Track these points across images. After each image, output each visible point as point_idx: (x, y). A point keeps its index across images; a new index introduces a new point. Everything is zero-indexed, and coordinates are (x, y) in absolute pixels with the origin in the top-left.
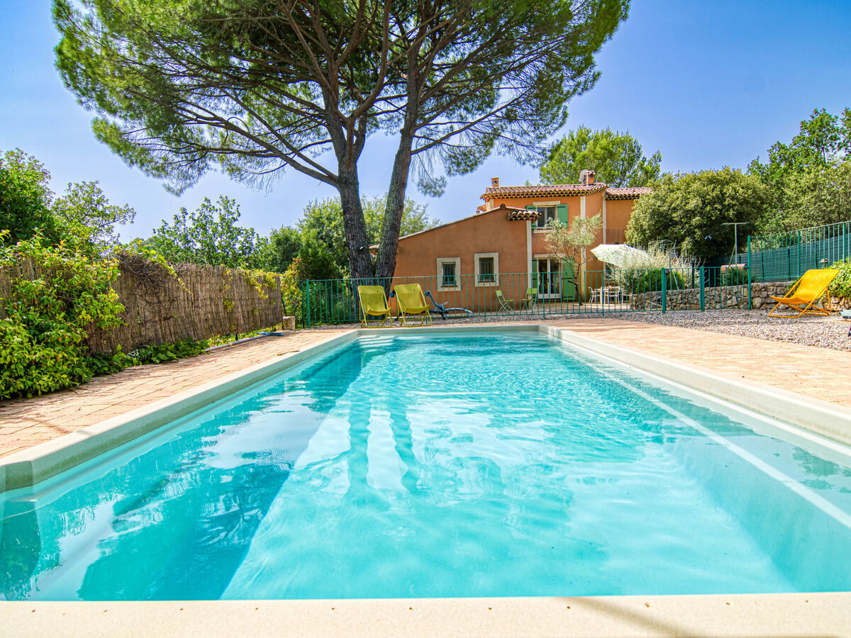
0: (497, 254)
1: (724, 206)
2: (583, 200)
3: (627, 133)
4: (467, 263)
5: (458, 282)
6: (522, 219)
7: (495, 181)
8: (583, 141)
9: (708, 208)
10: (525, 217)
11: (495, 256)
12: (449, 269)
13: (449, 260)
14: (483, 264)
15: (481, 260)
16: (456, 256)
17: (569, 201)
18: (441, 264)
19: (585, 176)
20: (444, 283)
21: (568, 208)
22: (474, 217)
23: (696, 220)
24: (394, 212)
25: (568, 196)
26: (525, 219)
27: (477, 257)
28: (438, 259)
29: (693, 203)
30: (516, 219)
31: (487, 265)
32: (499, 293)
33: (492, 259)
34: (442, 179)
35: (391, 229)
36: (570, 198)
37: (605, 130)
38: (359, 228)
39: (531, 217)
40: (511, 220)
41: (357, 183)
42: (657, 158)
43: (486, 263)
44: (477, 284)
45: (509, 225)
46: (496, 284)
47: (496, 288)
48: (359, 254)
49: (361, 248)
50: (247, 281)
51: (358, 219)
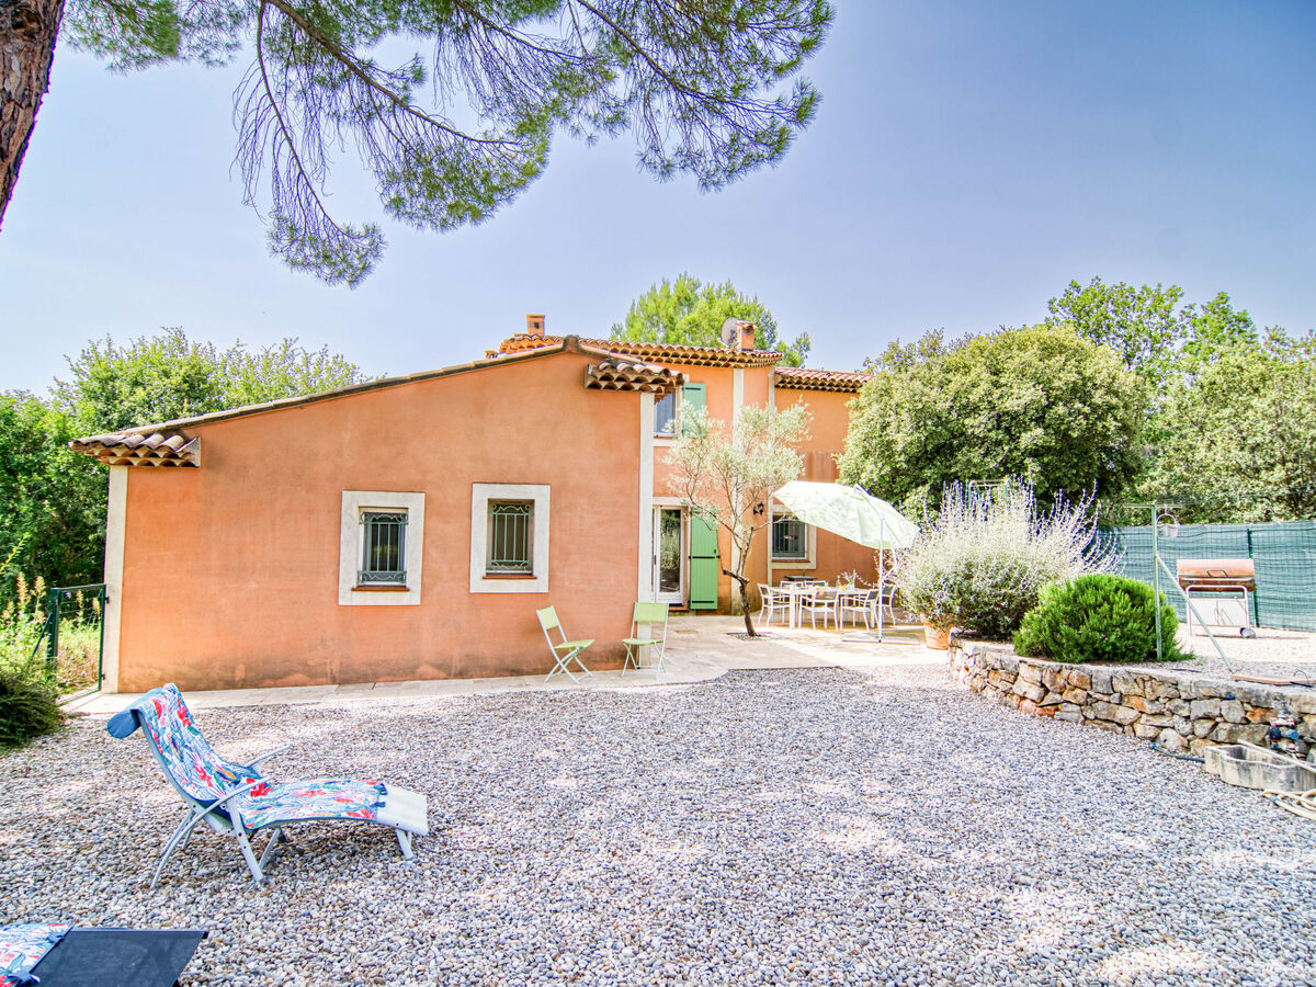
0: (546, 490)
1: (1095, 408)
2: (739, 377)
3: (756, 299)
4: (447, 514)
5: (413, 575)
6: (627, 388)
8: (686, 302)
9: (1060, 409)
10: (637, 381)
11: (541, 496)
12: (385, 533)
13: (384, 501)
14: (501, 519)
15: (496, 505)
16: (410, 490)
17: (708, 378)
18: (356, 513)
19: (733, 332)
20: (365, 577)
21: (706, 394)
22: (479, 367)
23: (1032, 437)
25: (708, 364)
26: (637, 386)
27: (482, 495)
28: (346, 495)
29: (1022, 396)
30: (611, 387)
31: (511, 523)
32: (548, 618)
33: (528, 505)
34: (371, 232)
37: (724, 285)
39: (655, 382)
40: (595, 386)
42: (804, 345)
43: (511, 519)
44: (479, 584)
45: (587, 402)
46: (540, 584)
47: (541, 600)
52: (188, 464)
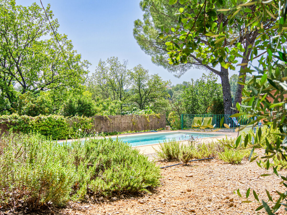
24: (239, 85)
38: (227, 91)
48: (226, 101)
49: (226, 99)
50: (145, 117)
51: (226, 88)
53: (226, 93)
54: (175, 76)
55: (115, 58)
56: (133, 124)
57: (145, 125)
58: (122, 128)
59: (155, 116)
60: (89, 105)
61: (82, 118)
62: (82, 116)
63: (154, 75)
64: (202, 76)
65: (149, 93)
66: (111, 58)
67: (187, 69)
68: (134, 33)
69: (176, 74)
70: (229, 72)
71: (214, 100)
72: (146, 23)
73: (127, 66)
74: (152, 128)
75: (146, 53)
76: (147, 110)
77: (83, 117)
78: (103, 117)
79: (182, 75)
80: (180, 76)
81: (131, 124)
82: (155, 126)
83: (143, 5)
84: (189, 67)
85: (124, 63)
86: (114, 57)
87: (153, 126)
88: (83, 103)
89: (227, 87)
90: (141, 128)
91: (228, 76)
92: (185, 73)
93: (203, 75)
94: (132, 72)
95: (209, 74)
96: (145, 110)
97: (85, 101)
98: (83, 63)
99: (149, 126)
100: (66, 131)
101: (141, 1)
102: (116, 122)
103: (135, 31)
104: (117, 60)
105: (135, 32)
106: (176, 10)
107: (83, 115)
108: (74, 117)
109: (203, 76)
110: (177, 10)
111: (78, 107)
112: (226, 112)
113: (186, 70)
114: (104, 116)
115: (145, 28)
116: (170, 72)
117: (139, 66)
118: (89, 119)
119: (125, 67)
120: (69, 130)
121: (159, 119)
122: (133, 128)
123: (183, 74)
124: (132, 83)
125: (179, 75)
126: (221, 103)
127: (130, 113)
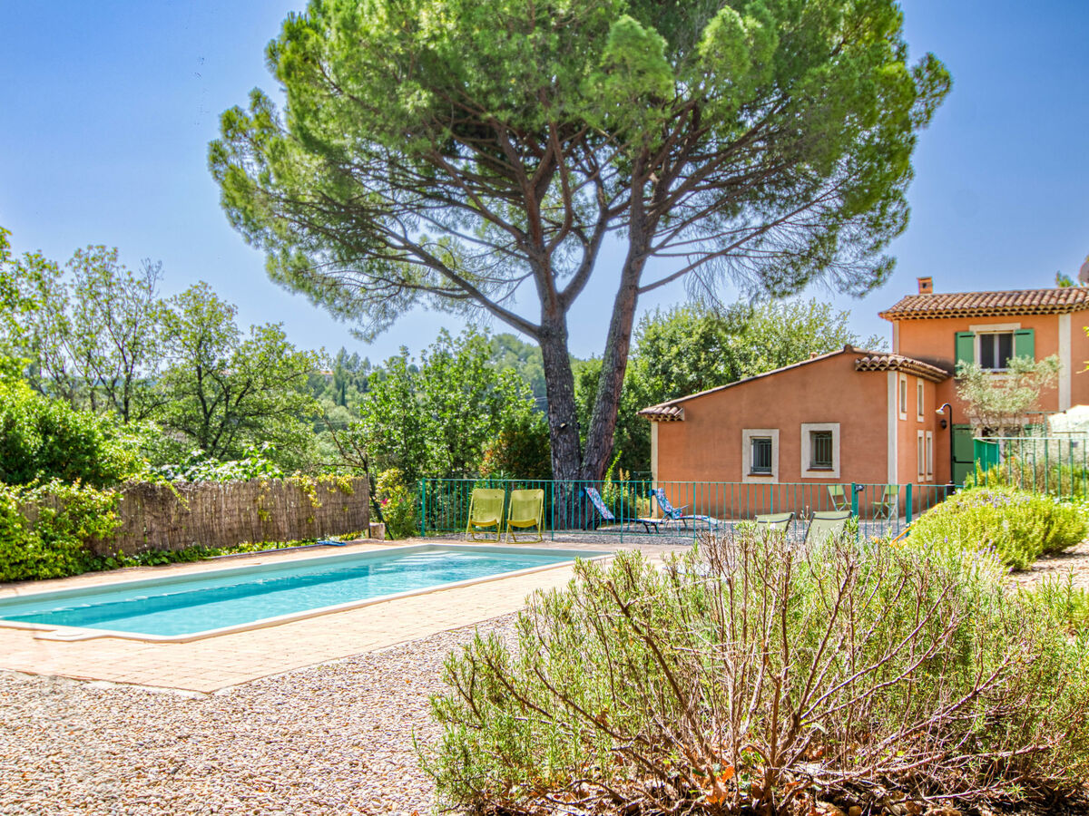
0: (838, 425)
2: (1065, 323)
4: (791, 439)
5: (775, 469)
6: (878, 369)
7: (925, 284)
10: (881, 366)
11: (835, 429)
12: (763, 448)
13: (761, 434)
14: (817, 441)
15: (813, 434)
16: (772, 428)
17: (1037, 324)
18: (748, 439)
21: (1035, 337)
24: (609, 376)
25: (1034, 314)
26: (883, 369)
27: (806, 429)
28: (744, 431)
30: (869, 370)
31: (822, 442)
33: (829, 433)
35: (604, 399)
36: (1039, 318)
38: (563, 397)
39: (890, 365)
40: (860, 370)
41: (565, 335)
43: (822, 441)
44: (805, 474)
45: (856, 378)
46: (836, 474)
47: (835, 481)
48: (560, 433)
49: (563, 425)
50: (301, 488)
51: (562, 385)
52: (680, 420)
53: (560, 404)
54: (357, 334)
55: (109, 249)
56: (260, 517)
57: (299, 520)
58: (221, 531)
59: (336, 485)
60: (87, 441)
61: (74, 490)
62: (76, 485)
63: (265, 326)
64: (440, 337)
65: (241, 396)
66: (90, 248)
67: (398, 310)
68: (215, 160)
69: (362, 330)
70: (569, 330)
71: (510, 426)
72: (262, 126)
73: (157, 286)
74: (322, 529)
75: (249, 241)
76: (247, 461)
77: (82, 487)
78: (153, 490)
79: (383, 333)
80: (373, 336)
81: (254, 516)
82: (334, 522)
83: (282, 59)
84: (406, 305)
85: (145, 272)
86: (103, 248)
87: (329, 524)
88: (64, 430)
89: (563, 383)
90: (286, 531)
91: (565, 341)
92: (392, 323)
93: (443, 336)
94: (172, 310)
95: (464, 332)
96: (243, 463)
97: (70, 422)
98: (18, 263)
99: (313, 523)
100: (17, 548)
101: (274, 41)
102: (199, 510)
103: (215, 151)
104: (115, 260)
105: (218, 155)
106: (415, 90)
107: (79, 480)
108: (44, 487)
109: (440, 340)
110: (417, 93)
111: (42, 448)
112: (560, 470)
113: (394, 315)
114: (158, 484)
115: (277, 146)
116: (339, 320)
117: (197, 287)
118: (104, 497)
119: (150, 290)
120: (26, 543)
121: (348, 495)
122: (260, 534)
123: (385, 327)
124: (169, 355)
125: (370, 331)
126: (532, 438)
127: (176, 474)
